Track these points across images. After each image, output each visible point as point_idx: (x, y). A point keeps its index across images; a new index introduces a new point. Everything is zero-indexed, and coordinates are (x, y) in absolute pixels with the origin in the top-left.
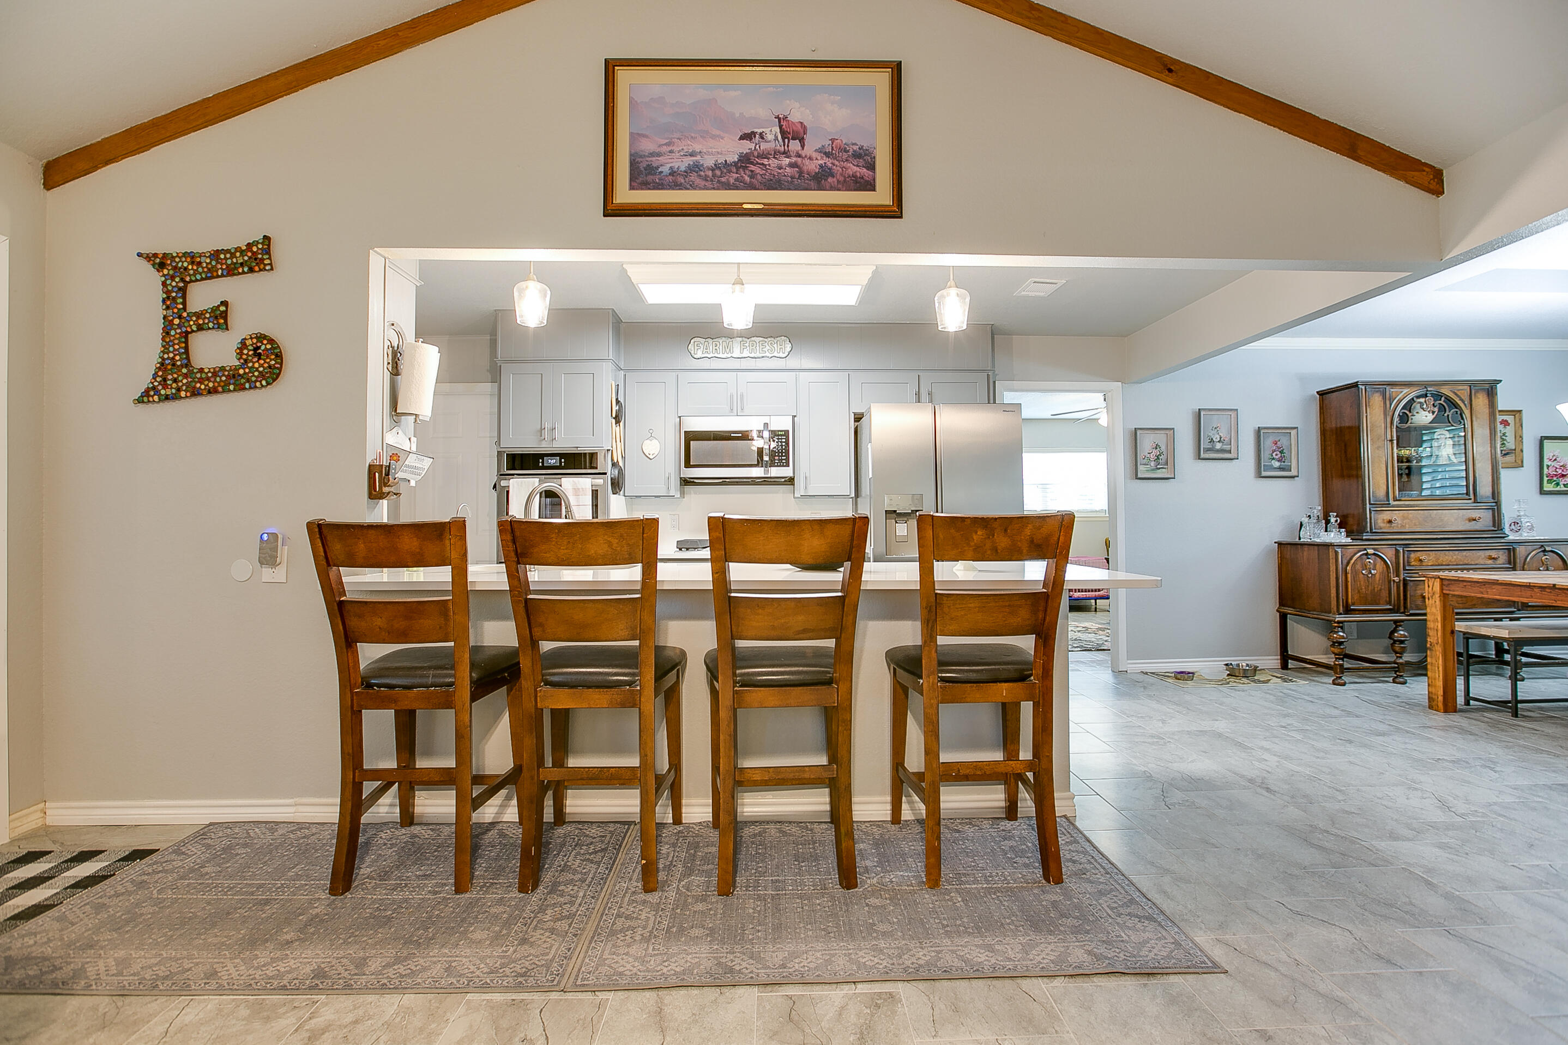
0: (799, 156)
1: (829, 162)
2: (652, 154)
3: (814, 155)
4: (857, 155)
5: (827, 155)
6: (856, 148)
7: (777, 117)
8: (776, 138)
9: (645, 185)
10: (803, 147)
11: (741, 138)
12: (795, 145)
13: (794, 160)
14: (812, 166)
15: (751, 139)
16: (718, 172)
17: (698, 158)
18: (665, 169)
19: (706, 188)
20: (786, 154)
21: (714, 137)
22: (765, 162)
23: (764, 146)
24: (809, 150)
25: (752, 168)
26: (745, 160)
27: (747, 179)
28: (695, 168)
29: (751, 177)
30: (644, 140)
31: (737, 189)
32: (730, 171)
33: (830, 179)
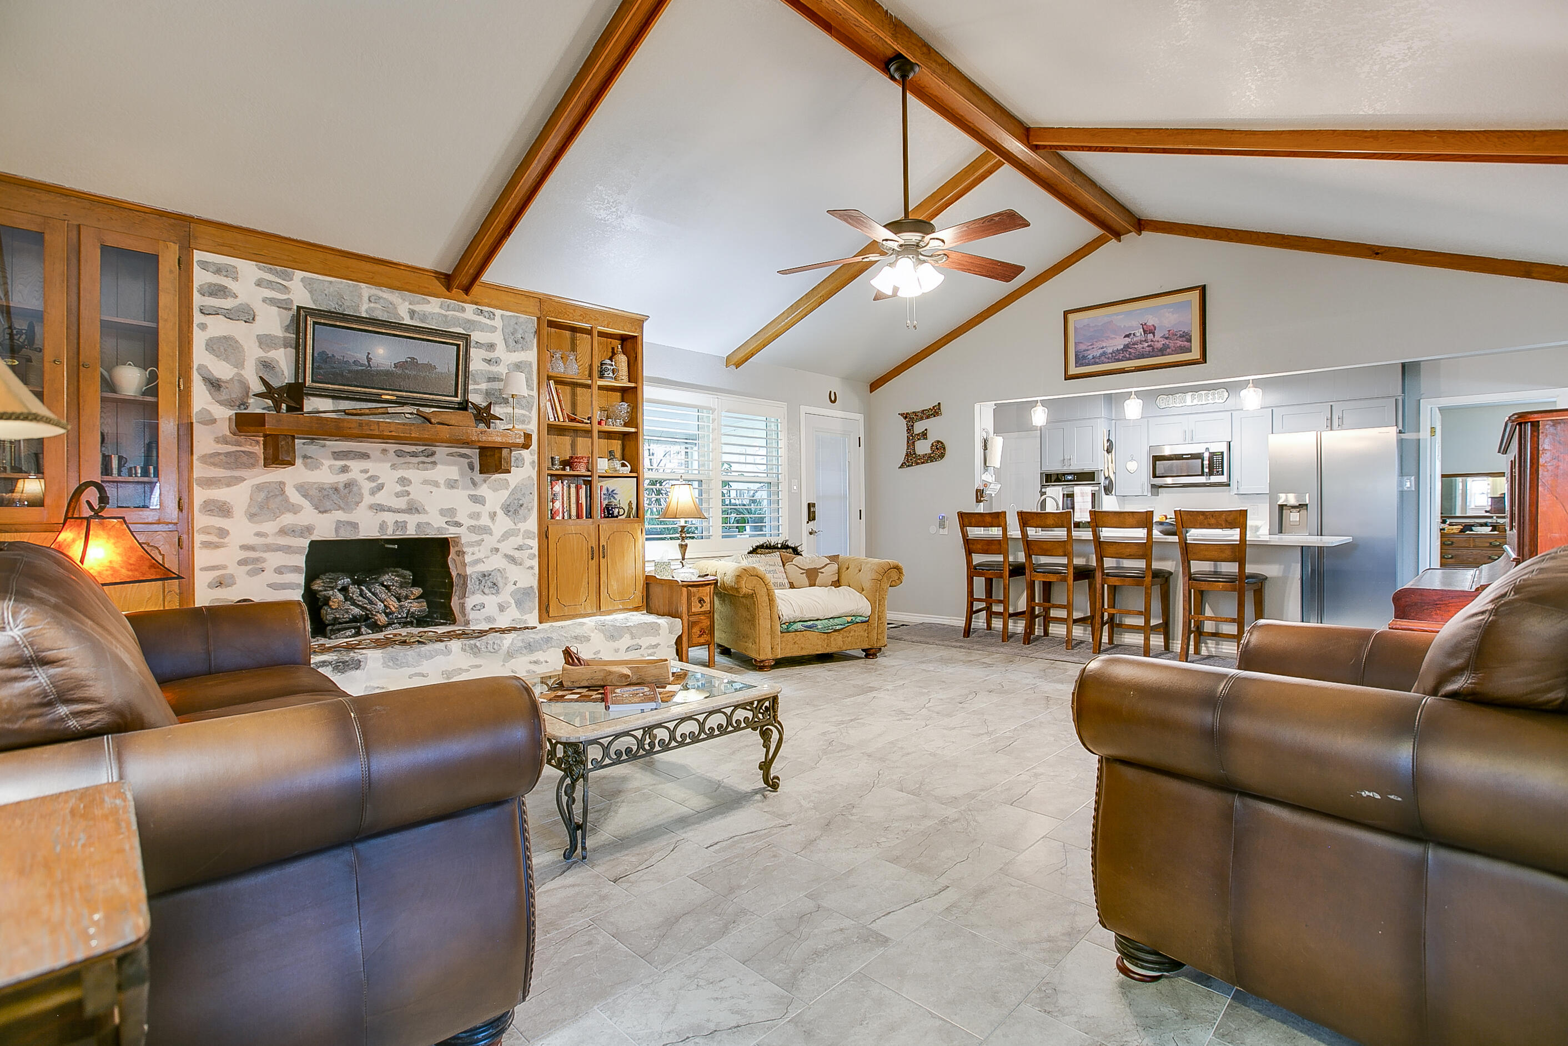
0: (1152, 341)
1: (1167, 342)
2: (1084, 351)
3: (1160, 340)
4: (1181, 336)
5: (1167, 338)
6: (1181, 333)
7: (1142, 324)
8: (1141, 334)
9: (1082, 365)
10: (1154, 336)
11: (1125, 337)
12: (1150, 336)
13: (1150, 343)
14: (1159, 345)
15: (1129, 337)
16: (1114, 355)
17: (1105, 349)
18: (1090, 357)
19: (1109, 362)
20: (1146, 341)
21: (1112, 339)
22: (1136, 346)
23: (1135, 339)
24: (1157, 338)
25: (1130, 350)
26: (1127, 347)
27: (1128, 356)
28: (1104, 354)
29: (1129, 355)
30: (1081, 345)
31: (1123, 361)
32: (1120, 353)
33: (1168, 350)
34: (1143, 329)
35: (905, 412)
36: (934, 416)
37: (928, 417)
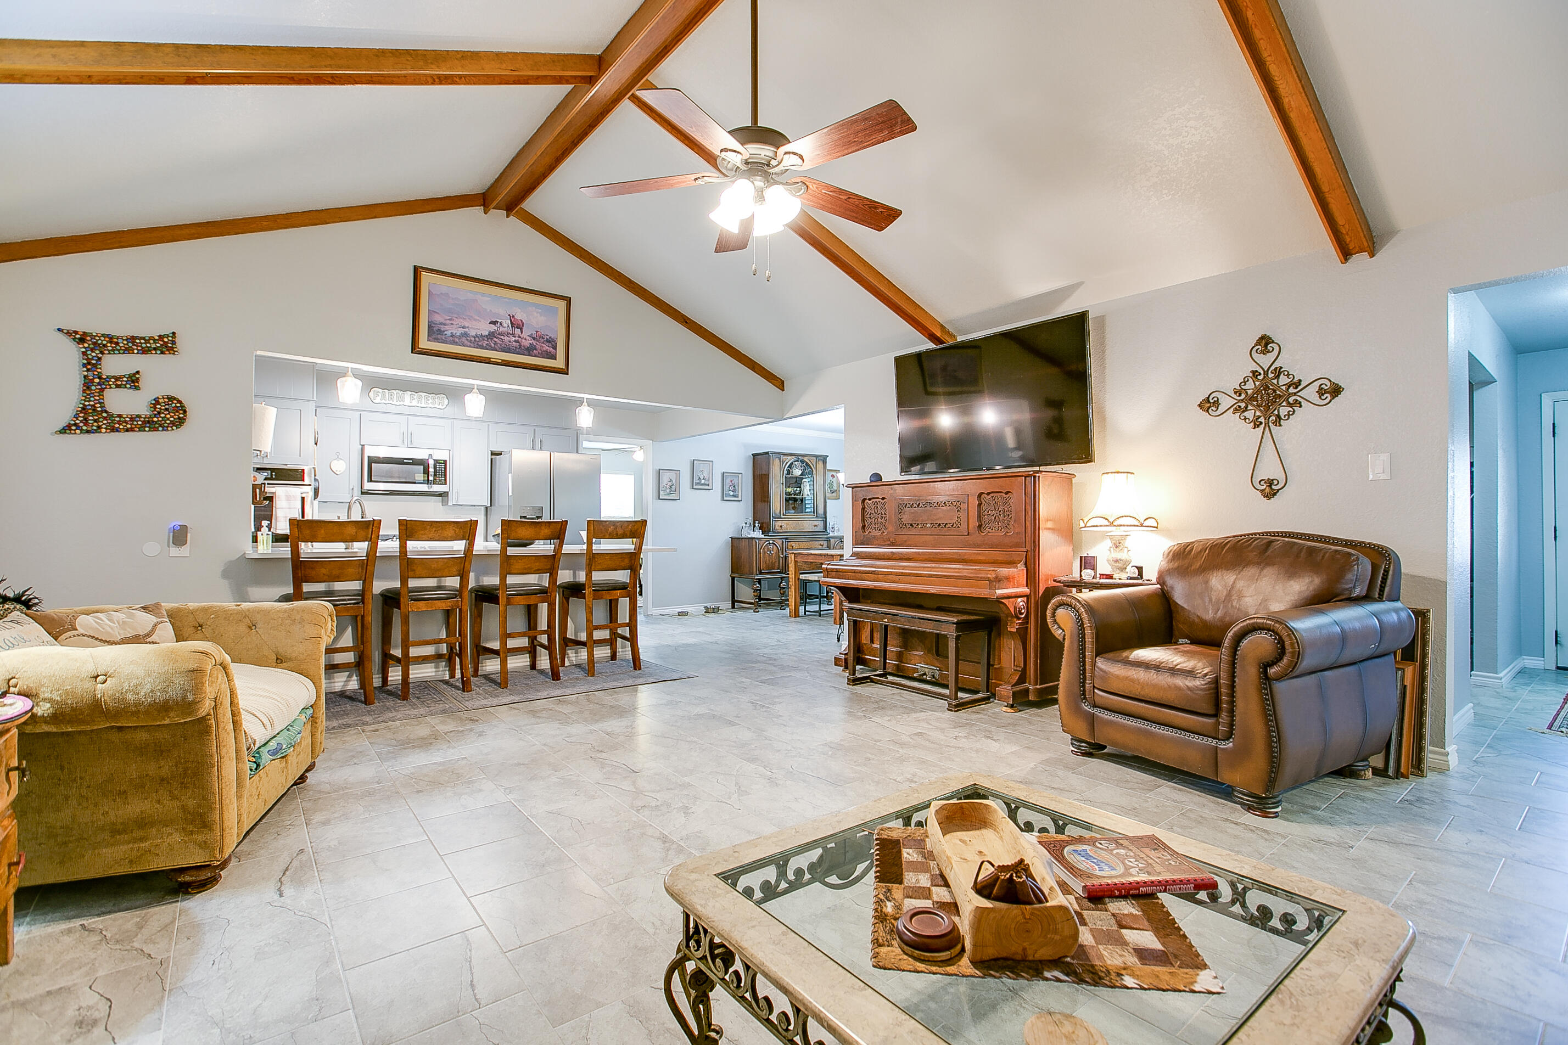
0: (519, 337)
1: (534, 342)
2: (441, 324)
3: (527, 338)
4: (548, 341)
5: (534, 339)
6: (548, 337)
7: (509, 315)
8: (508, 326)
9: (436, 340)
10: (522, 332)
11: (490, 323)
12: (518, 331)
13: (517, 339)
14: (526, 343)
15: (495, 325)
16: (477, 339)
17: (467, 330)
18: (449, 333)
19: (470, 347)
20: (513, 335)
21: (475, 320)
22: (502, 337)
23: (502, 329)
24: (524, 335)
25: (495, 339)
26: (492, 335)
27: (493, 345)
28: (465, 335)
29: (495, 344)
30: (436, 315)
31: (487, 349)
32: (484, 340)
33: (535, 351)
34: (511, 320)
35: (81, 329)
36: (162, 353)
37: (145, 351)
